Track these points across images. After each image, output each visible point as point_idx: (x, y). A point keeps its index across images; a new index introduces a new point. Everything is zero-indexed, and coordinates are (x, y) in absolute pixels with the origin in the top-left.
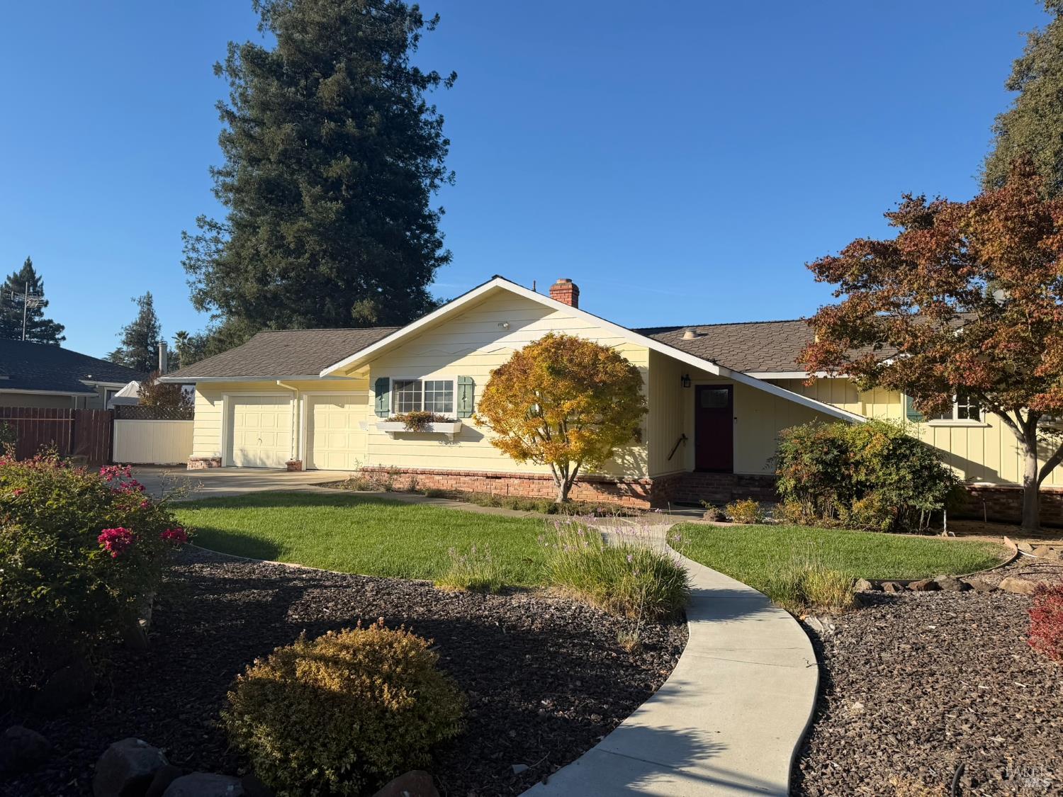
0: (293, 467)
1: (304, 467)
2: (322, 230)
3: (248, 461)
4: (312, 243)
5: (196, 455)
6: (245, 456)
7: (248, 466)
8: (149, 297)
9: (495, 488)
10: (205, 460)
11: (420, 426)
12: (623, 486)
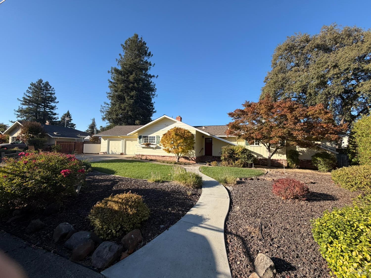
0: (122, 154)
1: (124, 154)
2: (129, 105)
3: (113, 153)
4: (127, 108)
5: (101, 151)
6: (112, 152)
7: (113, 154)
8: (94, 119)
9: (164, 159)
10: (103, 152)
11: (148, 146)
12: (190, 158)
